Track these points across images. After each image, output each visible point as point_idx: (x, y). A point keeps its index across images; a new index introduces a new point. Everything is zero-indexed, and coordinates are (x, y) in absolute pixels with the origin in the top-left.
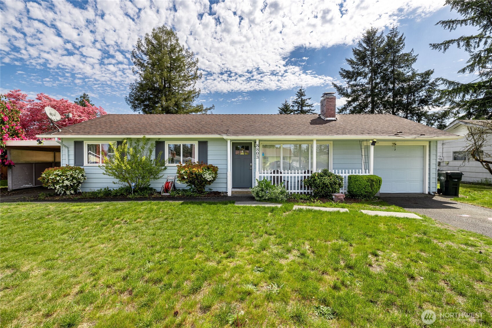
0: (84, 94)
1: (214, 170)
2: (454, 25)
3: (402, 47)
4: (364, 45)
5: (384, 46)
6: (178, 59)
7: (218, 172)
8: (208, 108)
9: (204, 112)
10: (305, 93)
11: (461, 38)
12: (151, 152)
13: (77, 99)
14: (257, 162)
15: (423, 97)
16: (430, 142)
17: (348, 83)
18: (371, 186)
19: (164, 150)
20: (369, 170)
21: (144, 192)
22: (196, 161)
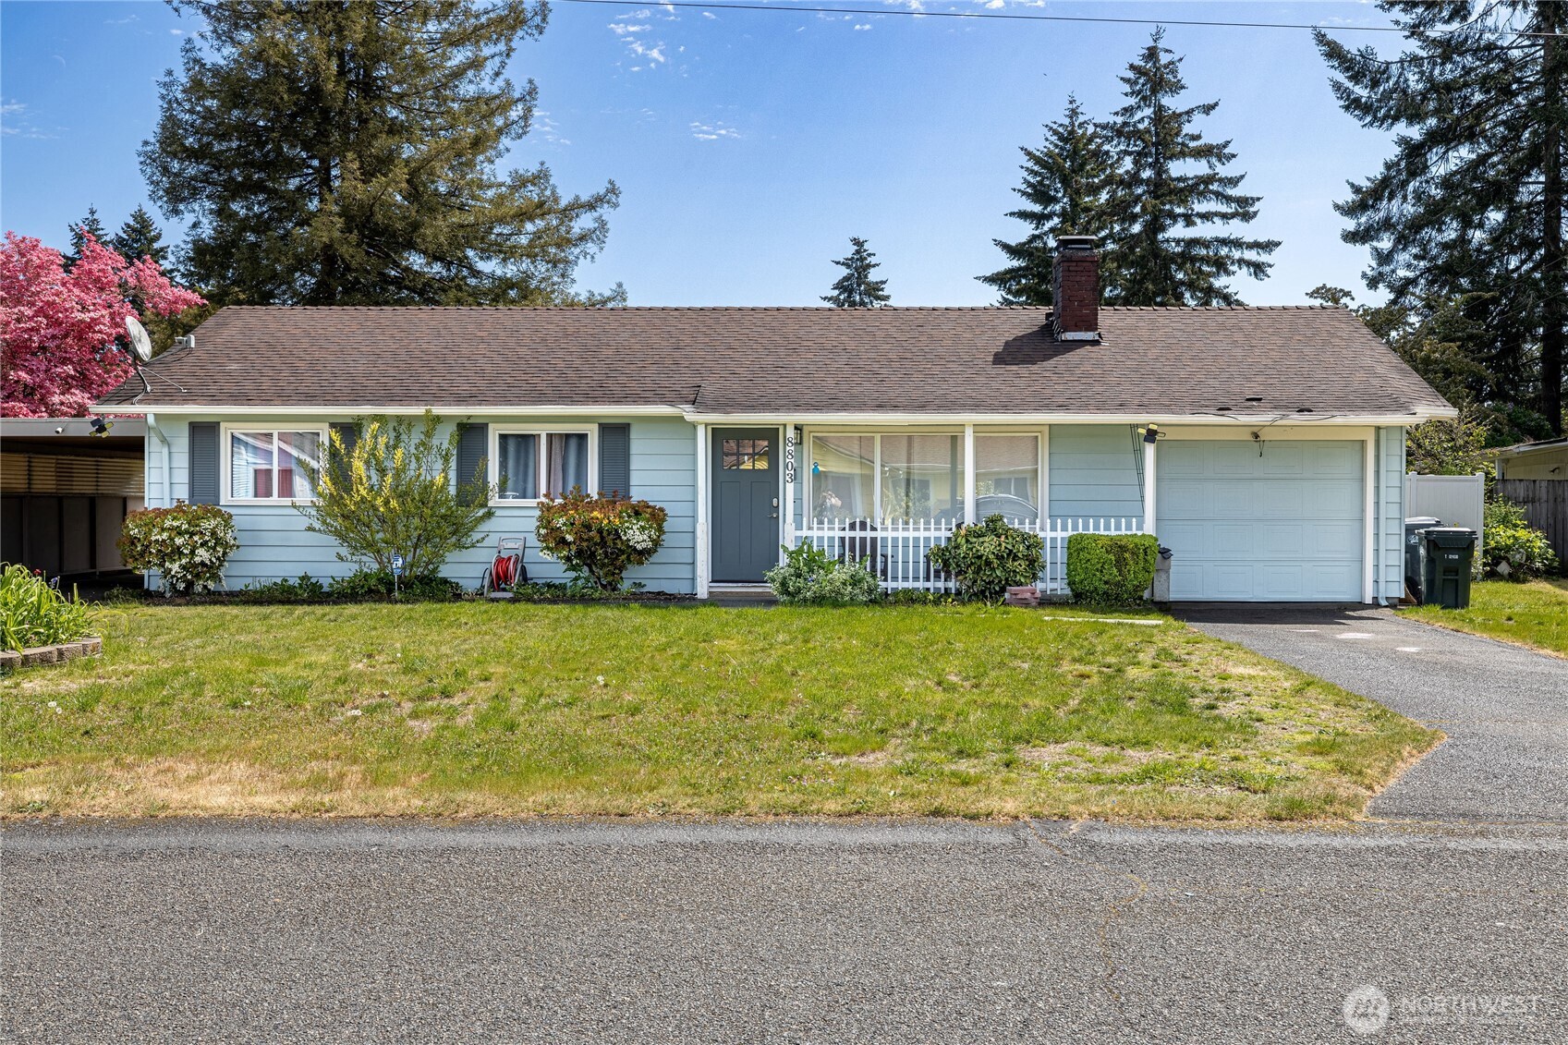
1: (657, 517)
7: (666, 526)
8: (584, 198)
9: (556, 222)
12: (446, 459)
14: (790, 496)
16: (1378, 428)
17: (1415, 31)
18: (1120, 563)
19: (485, 453)
20: (1141, 517)
21: (431, 588)
22: (593, 488)
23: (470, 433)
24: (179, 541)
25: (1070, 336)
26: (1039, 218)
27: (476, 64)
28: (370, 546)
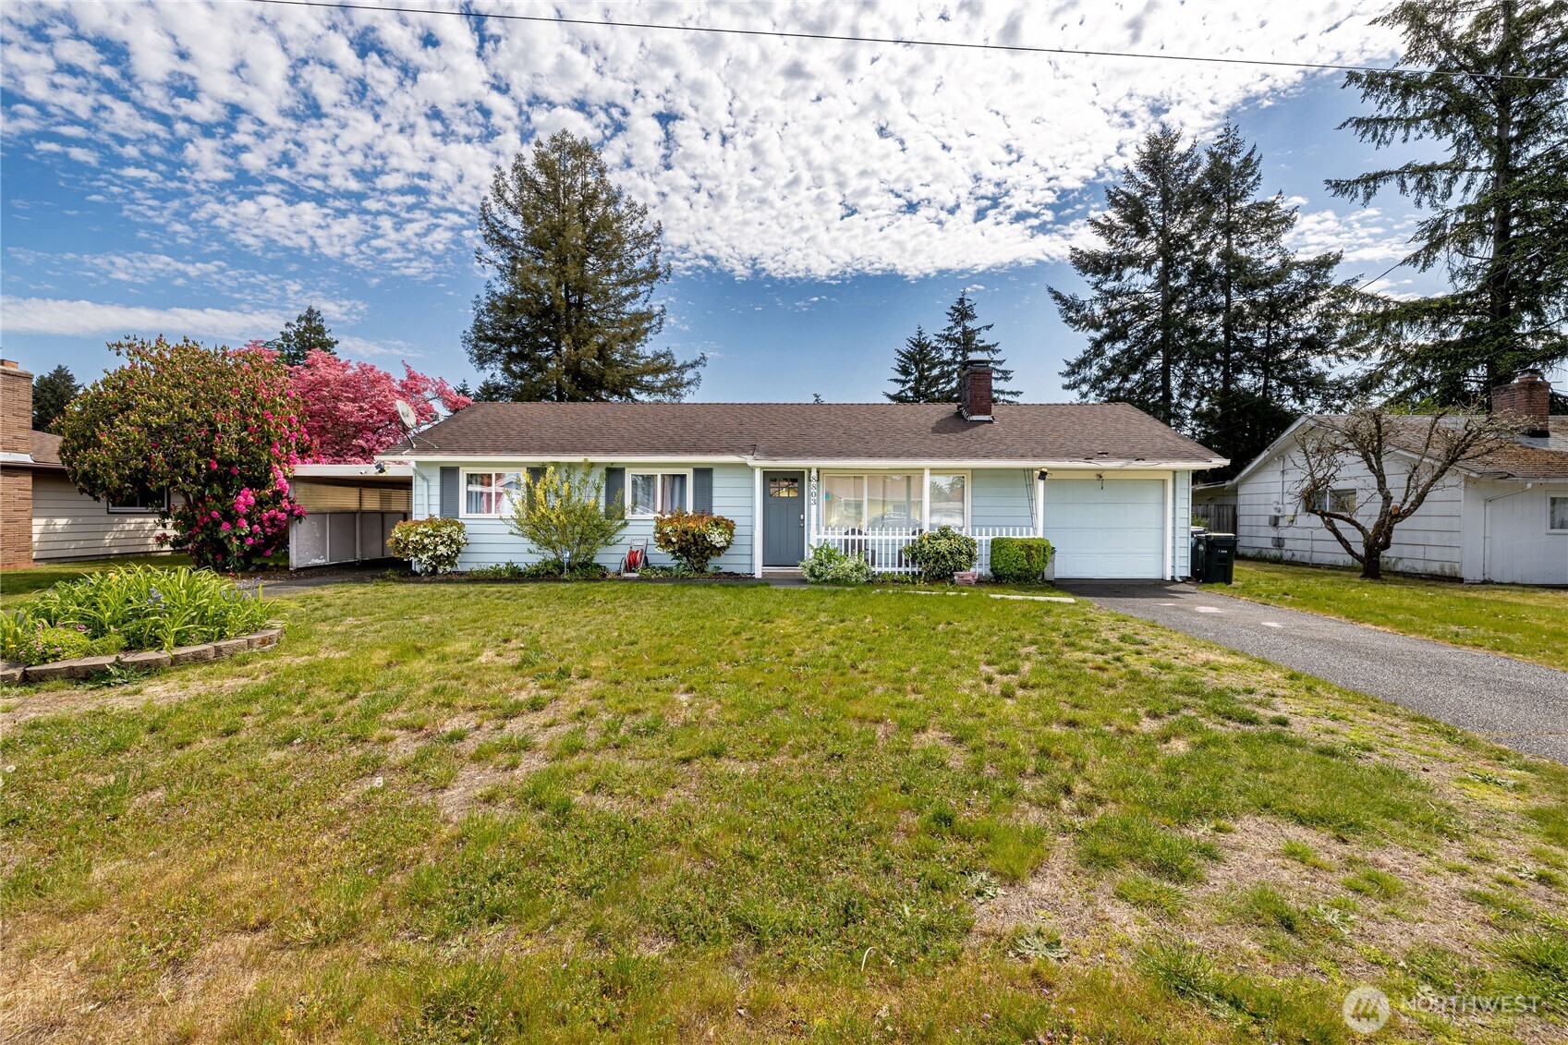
0: (310, 311)
1: (729, 526)
2: (1388, 132)
3: (1254, 184)
4: (1142, 177)
5: (1200, 181)
6: (604, 223)
7: (735, 532)
8: (689, 362)
9: (675, 375)
10: (976, 311)
11: (1408, 166)
12: (598, 489)
13: (288, 325)
14: (813, 512)
15: (1312, 331)
16: (1175, 472)
17: (1096, 286)
18: (1029, 557)
19: (623, 486)
20: (1035, 529)
21: (588, 571)
22: (690, 509)
23: (614, 474)
24: (426, 541)
25: (975, 418)
26: (904, 382)
27: (635, 296)
28: (549, 544)
